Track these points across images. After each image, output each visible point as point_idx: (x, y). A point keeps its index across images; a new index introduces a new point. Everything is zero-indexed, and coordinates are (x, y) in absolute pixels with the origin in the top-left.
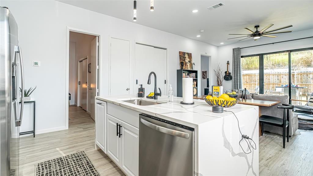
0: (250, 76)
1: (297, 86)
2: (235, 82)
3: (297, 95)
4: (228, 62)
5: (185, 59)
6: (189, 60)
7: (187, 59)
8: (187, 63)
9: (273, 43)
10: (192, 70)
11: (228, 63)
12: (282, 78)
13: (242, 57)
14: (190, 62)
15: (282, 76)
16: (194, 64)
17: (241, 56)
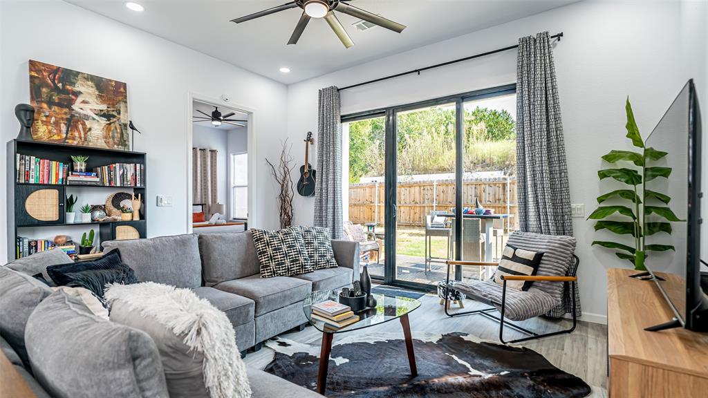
0: (422, 188)
1: (488, 212)
2: (321, 201)
3: (481, 241)
4: (310, 134)
5: (71, 102)
6: (104, 107)
7: (84, 102)
8: (87, 117)
9: (418, 71)
10: (121, 149)
11: (309, 139)
12: (484, 191)
13: (344, 119)
14: (108, 116)
15: (483, 186)
16: (133, 128)
17: (342, 117)
